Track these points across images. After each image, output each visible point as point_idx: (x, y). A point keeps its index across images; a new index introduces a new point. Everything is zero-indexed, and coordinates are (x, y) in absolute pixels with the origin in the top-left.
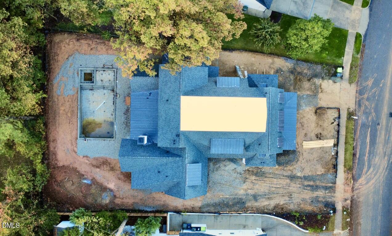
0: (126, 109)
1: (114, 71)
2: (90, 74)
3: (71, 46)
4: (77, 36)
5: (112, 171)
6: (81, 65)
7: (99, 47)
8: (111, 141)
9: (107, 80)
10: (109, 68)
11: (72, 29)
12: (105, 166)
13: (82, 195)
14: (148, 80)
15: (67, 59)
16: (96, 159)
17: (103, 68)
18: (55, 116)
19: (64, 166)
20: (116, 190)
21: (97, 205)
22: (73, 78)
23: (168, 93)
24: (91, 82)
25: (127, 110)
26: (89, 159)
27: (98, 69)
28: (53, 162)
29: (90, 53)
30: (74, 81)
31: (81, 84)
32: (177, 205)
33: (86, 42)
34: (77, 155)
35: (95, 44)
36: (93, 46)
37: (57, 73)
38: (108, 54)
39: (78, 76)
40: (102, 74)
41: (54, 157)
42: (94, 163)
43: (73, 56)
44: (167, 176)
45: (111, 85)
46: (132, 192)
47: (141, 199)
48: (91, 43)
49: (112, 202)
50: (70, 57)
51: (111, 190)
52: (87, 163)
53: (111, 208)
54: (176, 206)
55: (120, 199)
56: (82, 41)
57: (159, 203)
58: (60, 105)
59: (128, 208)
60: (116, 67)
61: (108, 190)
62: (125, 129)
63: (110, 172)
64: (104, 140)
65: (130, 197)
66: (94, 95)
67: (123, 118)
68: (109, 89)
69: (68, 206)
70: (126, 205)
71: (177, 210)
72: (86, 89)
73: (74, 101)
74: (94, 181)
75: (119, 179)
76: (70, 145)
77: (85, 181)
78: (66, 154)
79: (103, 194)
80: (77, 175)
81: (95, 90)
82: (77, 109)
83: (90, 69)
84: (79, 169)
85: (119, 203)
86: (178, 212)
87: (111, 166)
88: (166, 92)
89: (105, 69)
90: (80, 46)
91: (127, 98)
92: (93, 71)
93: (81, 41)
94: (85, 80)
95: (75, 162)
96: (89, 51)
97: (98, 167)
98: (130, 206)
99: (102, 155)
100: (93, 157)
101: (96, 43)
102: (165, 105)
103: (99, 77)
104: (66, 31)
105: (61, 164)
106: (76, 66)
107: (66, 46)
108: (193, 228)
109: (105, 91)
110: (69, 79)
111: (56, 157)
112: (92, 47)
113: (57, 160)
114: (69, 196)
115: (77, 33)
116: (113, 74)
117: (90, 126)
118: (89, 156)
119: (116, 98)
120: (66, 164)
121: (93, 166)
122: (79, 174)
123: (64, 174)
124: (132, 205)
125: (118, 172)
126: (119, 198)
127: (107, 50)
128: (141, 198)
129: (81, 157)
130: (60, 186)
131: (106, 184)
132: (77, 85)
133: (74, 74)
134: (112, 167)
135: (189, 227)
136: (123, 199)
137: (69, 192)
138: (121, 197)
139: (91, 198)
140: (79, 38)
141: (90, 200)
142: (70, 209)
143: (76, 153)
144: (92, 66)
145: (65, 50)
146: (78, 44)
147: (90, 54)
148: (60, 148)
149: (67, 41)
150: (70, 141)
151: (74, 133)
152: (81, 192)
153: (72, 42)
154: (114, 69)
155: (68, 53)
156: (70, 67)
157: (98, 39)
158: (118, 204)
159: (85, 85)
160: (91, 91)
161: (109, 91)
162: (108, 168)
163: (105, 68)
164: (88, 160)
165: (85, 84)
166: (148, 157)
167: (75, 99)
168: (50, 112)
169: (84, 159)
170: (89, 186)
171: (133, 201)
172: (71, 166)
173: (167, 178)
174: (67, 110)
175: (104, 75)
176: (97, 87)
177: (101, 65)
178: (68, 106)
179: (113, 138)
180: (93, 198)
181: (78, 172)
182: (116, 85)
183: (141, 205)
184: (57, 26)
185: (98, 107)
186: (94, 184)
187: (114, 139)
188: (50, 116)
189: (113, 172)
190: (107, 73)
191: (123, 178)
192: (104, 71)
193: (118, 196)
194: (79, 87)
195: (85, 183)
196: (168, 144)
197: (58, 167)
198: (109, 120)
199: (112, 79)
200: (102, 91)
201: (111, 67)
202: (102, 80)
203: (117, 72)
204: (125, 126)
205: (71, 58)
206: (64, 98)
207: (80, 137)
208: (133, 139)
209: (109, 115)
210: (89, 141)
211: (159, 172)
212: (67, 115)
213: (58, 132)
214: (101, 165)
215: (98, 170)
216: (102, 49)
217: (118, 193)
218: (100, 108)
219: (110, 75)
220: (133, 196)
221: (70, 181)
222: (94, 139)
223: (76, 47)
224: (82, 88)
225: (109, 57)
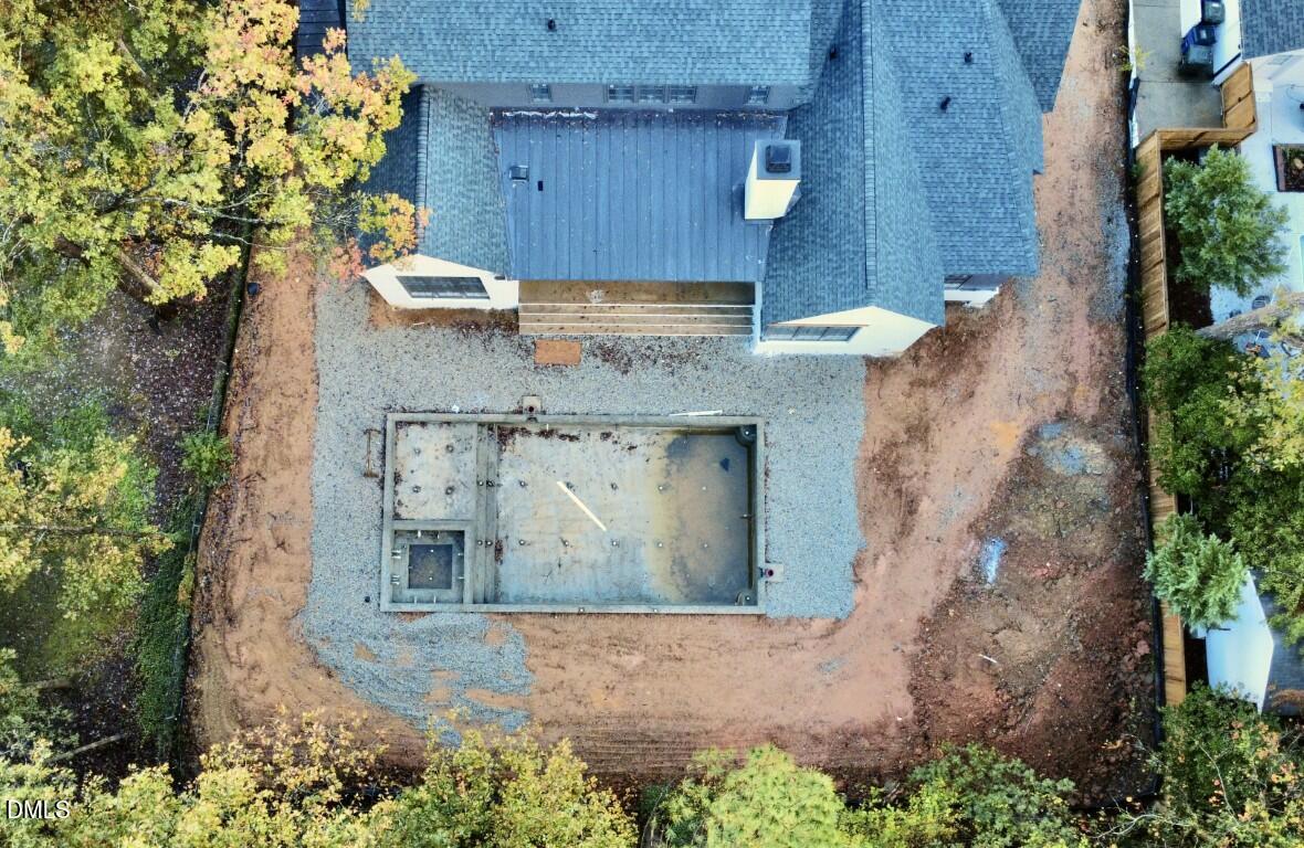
0: (599, 361)
1: (399, 424)
2: (417, 553)
3: (264, 654)
4: (208, 627)
5: (927, 429)
6: (367, 600)
7: (270, 503)
8: (771, 439)
9: (446, 462)
10: (383, 454)
11: (168, 654)
12: (903, 470)
13: (1068, 579)
14: (443, 164)
15: (329, 675)
16: (868, 513)
17: (383, 480)
18: (644, 737)
19: (912, 689)
20: (1026, 412)
21: (1116, 505)
22: (434, 637)
23: (510, 21)
24: (455, 549)
25: (608, 354)
26: (869, 555)
27: (388, 507)
28: (894, 747)
29: (303, 552)
30: (454, 633)
31: (468, 596)
32: (1093, 104)
33: (243, 576)
34: (850, 615)
35: (256, 525)
36: (265, 534)
37: (408, 731)
38: (307, 459)
39: (423, 614)
40: (417, 489)
41: (865, 743)
42: (887, 525)
43: (317, 643)
44: (968, 58)
45: (474, 442)
46: (1039, 331)
47: (1072, 282)
48: (245, 551)
49: (1093, 430)
50: (322, 661)
51: (1033, 436)
52: (893, 566)
53: (1127, 433)
54: (1098, 107)
55: (1073, 390)
56: (238, 596)
57: (1086, 194)
58: (581, 711)
59: (1120, 350)
60: (379, 415)
61: (1032, 452)
62: (706, 368)
63: (936, 441)
64: (766, 474)
65: (1063, 336)
66: (527, 538)
67: (645, 378)
68: (493, 458)
69: (1127, 663)
70: (1106, 360)
71: (1116, 100)
72: (497, 582)
73: (558, 637)
74: (984, 527)
75: (972, 395)
76: (797, 656)
77: (991, 570)
78: (844, 677)
79: (1057, 470)
80: (959, 617)
81: (502, 535)
82: (601, 621)
83: (387, 549)
84: (924, 606)
85: (1095, 395)
86: (1127, 96)
87: (904, 437)
88: (502, 37)
89: (389, 469)
90: (260, 605)
91: (542, 356)
92: (401, 541)
93: (237, 603)
94: (448, 586)
95: (891, 626)
96: (292, 559)
97: (911, 508)
98: (1110, 342)
99: (848, 485)
100: (859, 533)
101: (248, 521)
102: (576, 43)
103: (428, 507)
104: (183, 681)
105: (902, 706)
106: (372, 625)
107: (260, 680)
108: (1210, 13)
109: (508, 479)
110: (439, 664)
111: (866, 735)
112: (271, 544)
113: (881, 728)
114: (1080, 647)
115: (196, 627)
116: (415, 429)
117: (691, 564)
118: (850, 553)
119: (544, 413)
120: (900, 676)
121: (905, 530)
122: (949, 603)
123: (957, 682)
124: (1101, 329)
125: (934, 399)
126: (1069, 395)
127: (286, 463)
128: (1064, 280)
129: (859, 593)
130: (1027, 694)
131: (999, 468)
132: (473, 618)
133: (412, 638)
134: (908, 430)
135: (1204, 35)
136: (1073, 377)
137: (1057, 645)
138: (1063, 384)
139: (1084, 533)
140: (219, 616)
141: (1094, 541)
142: (1144, 657)
143: (838, 623)
144: (374, 542)
145: (284, 686)
146: (250, 618)
147: (309, 551)
148: (814, 708)
149: (234, 675)
150: (776, 658)
151: (733, 632)
152: (1054, 579)
153: (243, 649)
154: (390, 426)
155: (299, 672)
156: (376, 658)
157: (226, 513)
158: (1102, 400)
159: (472, 581)
160: (507, 555)
161: (505, 463)
162: (915, 451)
163: (383, 476)
164: (876, 558)
165: (467, 576)
166: (868, 143)
167: (546, 634)
168: (619, 770)
169: (869, 581)
170: (1013, 548)
171: (1081, 323)
172: (910, 648)
173: (975, 56)
174: (610, 675)
175: (420, 479)
176: (482, 518)
177: (367, 492)
178: (589, 669)
179: (753, 428)
180: (1082, 520)
181: (942, 608)
182: (474, 412)
183: (1103, 282)
184: (153, 736)
185: (589, 520)
186: (1005, 523)
187: (760, 422)
188: (640, 769)
189: (933, 426)
190: (413, 463)
191: (963, 375)
192: (397, 479)
193: (1060, 403)
194: (485, 607)
195: (1001, 568)
196: (794, 17)
197: (922, 716)
198: (658, 464)
199: (443, 436)
200: (509, 499)
201: (377, 441)
202: (450, 490)
203: (404, 411)
204: (689, 367)
205: (328, 654)
206: (543, 691)
207: (753, 602)
208: (762, 262)
209: (634, 463)
210: (773, 555)
211: (944, 105)
212: (631, 676)
213: (730, 722)
214: (899, 491)
215: (925, 505)
216: (280, 489)
217: (1045, 402)
218: (598, 511)
219: (419, 445)
220: (1060, 319)
221: (996, 642)
222: (760, 527)
223: (270, 626)
224: (493, 597)
225: (325, 452)
